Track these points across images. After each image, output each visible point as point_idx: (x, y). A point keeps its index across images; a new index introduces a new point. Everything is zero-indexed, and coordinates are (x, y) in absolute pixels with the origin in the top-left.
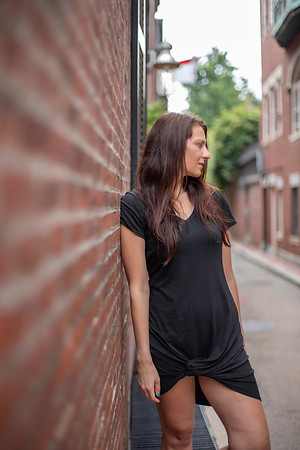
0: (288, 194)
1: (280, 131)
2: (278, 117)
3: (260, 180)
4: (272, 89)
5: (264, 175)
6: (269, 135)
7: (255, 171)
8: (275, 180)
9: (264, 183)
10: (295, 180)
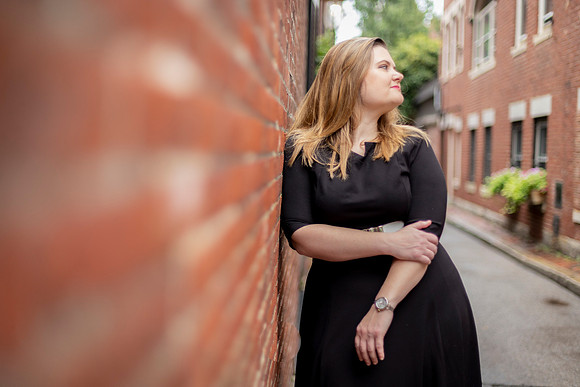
0: (466, 136)
1: (461, 67)
2: (459, 49)
3: (438, 121)
4: (455, 18)
5: (441, 114)
6: (449, 70)
7: (432, 111)
8: (452, 121)
9: (442, 124)
10: (473, 121)
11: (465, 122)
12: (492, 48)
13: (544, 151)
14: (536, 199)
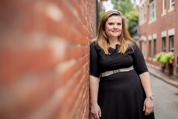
0: (148, 43)
2: (145, 15)
4: (143, 5)
6: (142, 22)
7: (137, 35)
8: (143, 38)
9: (140, 39)
10: (150, 38)
11: (147, 38)
12: (155, 14)
13: (173, 46)
14: (171, 62)
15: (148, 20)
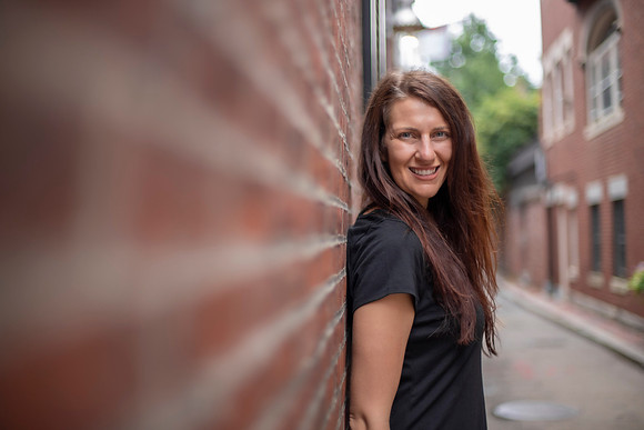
0: (585, 214)
3: (542, 194)
6: (554, 129)
7: (534, 182)
8: (564, 194)
9: (547, 198)
10: (594, 193)
11: (581, 194)
12: (615, 95)
15: (582, 121)
